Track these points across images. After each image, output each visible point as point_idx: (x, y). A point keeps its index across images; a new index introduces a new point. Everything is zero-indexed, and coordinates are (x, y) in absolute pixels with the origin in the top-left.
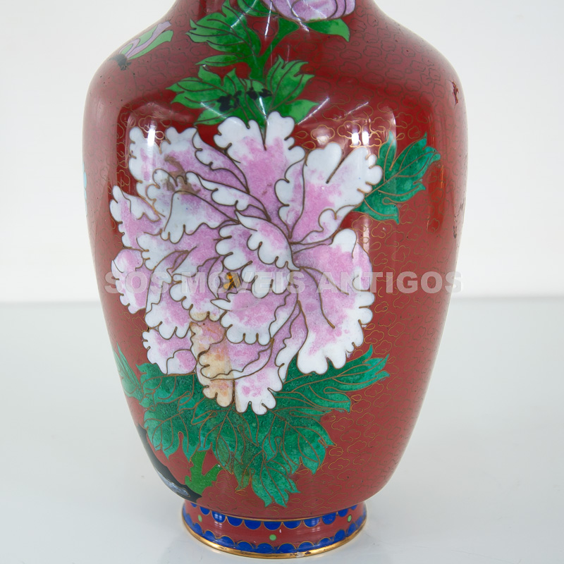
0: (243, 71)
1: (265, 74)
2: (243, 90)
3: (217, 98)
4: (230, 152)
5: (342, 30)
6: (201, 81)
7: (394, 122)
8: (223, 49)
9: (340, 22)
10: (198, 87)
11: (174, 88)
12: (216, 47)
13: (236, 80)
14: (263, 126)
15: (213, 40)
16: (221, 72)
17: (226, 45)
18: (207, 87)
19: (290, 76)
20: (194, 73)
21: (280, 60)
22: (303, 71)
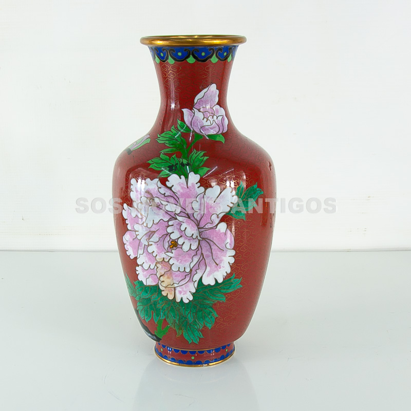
0: (179, 155)
1: (188, 156)
2: (179, 163)
3: (167, 166)
4: (173, 189)
5: (222, 139)
6: (161, 159)
7: (245, 177)
8: (171, 146)
9: (221, 135)
10: (160, 161)
11: (150, 162)
12: (168, 145)
13: (176, 159)
14: (187, 178)
15: (167, 142)
16: (170, 155)
17: (172, 144)
18: (164, 161)
19: (199, 157)
20: (158, 156)
21: (195, 150)
22: (204, 155)
